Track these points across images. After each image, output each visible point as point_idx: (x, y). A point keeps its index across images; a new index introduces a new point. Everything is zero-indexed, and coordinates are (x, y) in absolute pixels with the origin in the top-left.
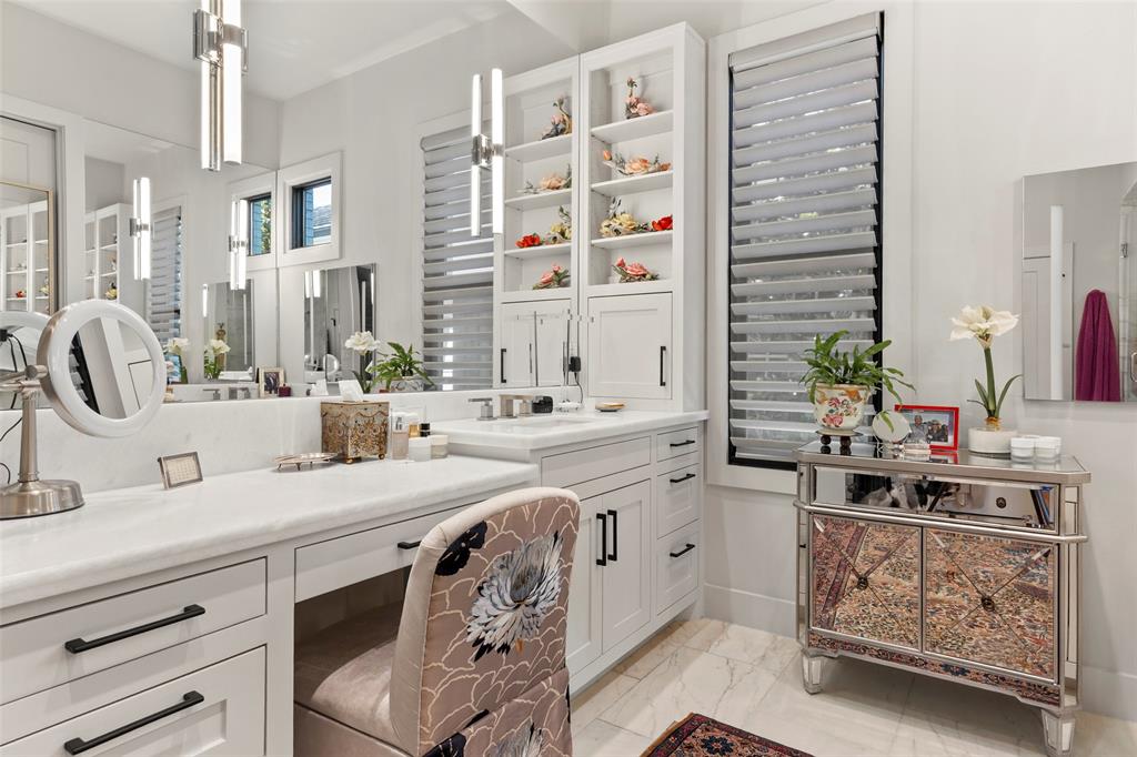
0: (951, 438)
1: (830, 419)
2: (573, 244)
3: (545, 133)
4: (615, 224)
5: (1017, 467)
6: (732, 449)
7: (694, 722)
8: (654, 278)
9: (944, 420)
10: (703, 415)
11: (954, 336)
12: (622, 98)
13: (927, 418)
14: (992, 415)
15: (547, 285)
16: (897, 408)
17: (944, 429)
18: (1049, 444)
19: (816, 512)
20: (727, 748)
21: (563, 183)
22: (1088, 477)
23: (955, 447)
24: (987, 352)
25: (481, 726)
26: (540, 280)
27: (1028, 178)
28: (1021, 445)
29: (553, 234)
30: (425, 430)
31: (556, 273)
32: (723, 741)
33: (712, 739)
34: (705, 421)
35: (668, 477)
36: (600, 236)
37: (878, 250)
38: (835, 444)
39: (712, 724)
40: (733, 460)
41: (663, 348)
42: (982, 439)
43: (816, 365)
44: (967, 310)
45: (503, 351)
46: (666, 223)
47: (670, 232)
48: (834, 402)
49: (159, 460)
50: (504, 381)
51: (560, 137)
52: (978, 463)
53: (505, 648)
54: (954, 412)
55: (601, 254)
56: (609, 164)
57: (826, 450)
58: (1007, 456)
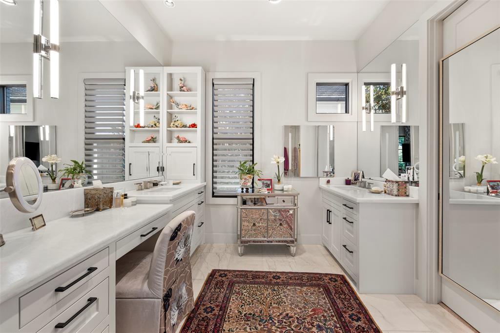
0: (270, 187)
1: (245, 183)
2: (161, 129)
3: (147, 89)
4: (176, 124)
5: (285, 193)
6: (213, 193)
7: (214, 272)
8: (189, 142)
9: (269, 182)
10: (205, 184)
11: (272, 162)
12: (177, 84)
13: (265, 182)
14: (279, 180)
15: (148, 141)
16: (259, 180)
17: (269, 185)
18: (290, 186)
19: (243, 209)
20: (226, 275)
21: (154, 107)
22: (299, 194)
23: (272, 189)
24: (278, 166)
25: (175, 285)
26: (145, 139)
27: (285, 126)
28: (286, 187)
29: (151, 124)
30: (125, 197)
31: (152, 138)
32: (224, 274)
33: (221, 274)
34: (205, 186)
35: (198, 203)
36: (170, 127)
37: (253, 139)
38: (245, 190)
39: (219, 271)
40: (214, 196)
41: (194, 164)
42: (277, 186)
43: (240, 169)
44: (274, 156)
45: (130, 164)
46: (194, 126)
47: (196, 129)
48: (245, 179)
49: (30, 219)
50: (130, 175)
51: (153, 92)
52: (276, 192)
53: (181, 259)
54: (271, 180)
55: (170, 133)
56: (173, 104)
57: (243, 192)
58: (282, 190)
